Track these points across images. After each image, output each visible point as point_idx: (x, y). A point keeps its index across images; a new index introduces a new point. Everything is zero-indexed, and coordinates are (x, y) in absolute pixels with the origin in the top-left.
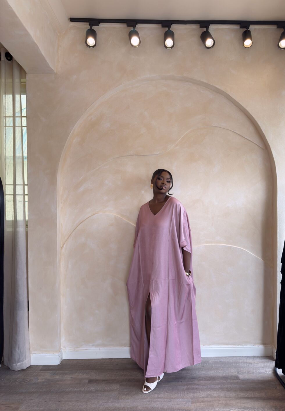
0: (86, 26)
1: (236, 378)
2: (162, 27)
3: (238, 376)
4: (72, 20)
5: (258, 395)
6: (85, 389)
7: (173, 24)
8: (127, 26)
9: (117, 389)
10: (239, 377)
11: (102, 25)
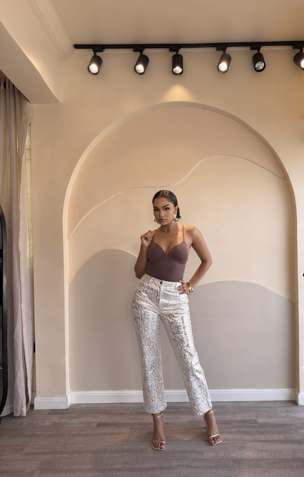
0: (89, 53)
1: (254, 422)
2: (170, 51)
3: (256, 420)
4: (77, 46)
5: (276, 438)
6: (93, 432)
7: (182, 47)
8: (134, 51)
9: (127, 432)
10: (258, 420)
11: (107, 51)
